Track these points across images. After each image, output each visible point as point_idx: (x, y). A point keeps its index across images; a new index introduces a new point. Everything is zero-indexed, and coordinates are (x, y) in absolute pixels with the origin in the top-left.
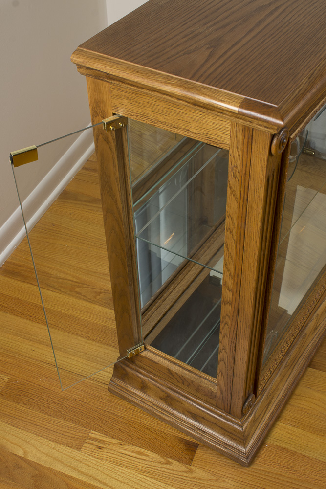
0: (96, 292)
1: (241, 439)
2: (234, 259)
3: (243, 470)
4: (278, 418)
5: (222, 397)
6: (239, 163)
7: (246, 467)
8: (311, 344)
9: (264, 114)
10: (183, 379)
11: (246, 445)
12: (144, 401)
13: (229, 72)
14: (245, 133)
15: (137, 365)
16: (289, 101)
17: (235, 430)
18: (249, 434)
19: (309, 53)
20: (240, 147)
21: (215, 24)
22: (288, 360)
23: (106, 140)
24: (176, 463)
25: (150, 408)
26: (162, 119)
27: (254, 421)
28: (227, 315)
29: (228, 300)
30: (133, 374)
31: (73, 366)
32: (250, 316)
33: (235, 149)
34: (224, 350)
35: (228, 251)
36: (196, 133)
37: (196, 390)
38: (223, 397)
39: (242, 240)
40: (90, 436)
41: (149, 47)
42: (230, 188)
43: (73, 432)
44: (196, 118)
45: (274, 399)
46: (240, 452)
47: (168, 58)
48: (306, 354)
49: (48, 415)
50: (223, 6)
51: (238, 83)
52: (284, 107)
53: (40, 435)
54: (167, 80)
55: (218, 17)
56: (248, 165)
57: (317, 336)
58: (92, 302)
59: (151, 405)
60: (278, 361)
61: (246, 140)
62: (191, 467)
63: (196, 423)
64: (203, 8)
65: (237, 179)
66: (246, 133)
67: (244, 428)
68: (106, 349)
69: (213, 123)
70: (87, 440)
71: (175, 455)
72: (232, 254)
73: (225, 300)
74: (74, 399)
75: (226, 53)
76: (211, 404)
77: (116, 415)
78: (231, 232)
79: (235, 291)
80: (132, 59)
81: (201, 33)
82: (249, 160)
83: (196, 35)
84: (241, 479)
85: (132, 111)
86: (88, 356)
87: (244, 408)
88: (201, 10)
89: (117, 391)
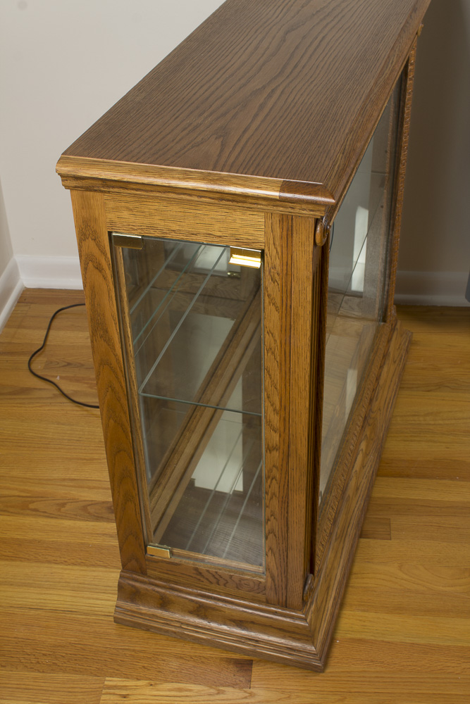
0: (58, 504)
1: (307, 636)
2: (278, 387)
3: (317, 678)
4: (342, 606)
5: (273, 587)
6: (278, 262)
7: (320, 672)
8: (356, 509)
9: (310, 194)
10: (217, 577)
11: (315, 643)
12: (167, 622)
13: (253, 159)
14: (283, 224)
15: (149, 577)
16: (332, 177)
17: (297, 627)
18: (315, 629)
19: (331, 130)
20: (277, 243)
21: (211, 114)
22: (337, 530)
23: (99, 268)
24: (230, 689)
25: (177, 630)
26: (175, 227)
27: (318, 610)
28: (274, 466)
29: (275, 445)
30: (147, 589)
31: (55, 602)
32: (305, 458)
33: (272, 247)
34: (273, 517)
35: (271, 378)
36: (220, 237)
37: (237, 587)
38: (275, 586)
39: (288, 359)
40: (106, 685)
41: (148, 145)
42: (268, 296)
43: (82, 686)
44: (220, 217)
45: (333, 581)
46: (309, 653)
47: (176, 153)
48: (354, 521)
49: (40, 672)
50: (211, 95)
51: (268, 167)
52: (330, 183)
53: (35, 700)
54: (186, 177)
55: (211, 106)
56: (289, 262)
57: (360, 498)
58: (56, 518)
59: (178, 625)
60: (328, 531)
61: (285, 233)
62: (252, 690)
63: (244, 632)
64: (189, 100)
65: (276, 283)
66: (285, 223)
67: (308, 621)
68: (94, 571)
69: (242, 220)
70: (104, 691)
71: (225, 680)
72: (275, 381)
73: (270, 445)
74: (70, 643)
75: (239, 140)
76: (259, 602)
77: (134, 650)
78: (273, 353)
79: (282, 430)
80: (135, 159)
81: (201, 124)
82: (289, 256)
83: (196, 127)
84: (318, 689)
85: (134, 224)
86: (72, 585)
87: (305, 593)
88: (187, 101)
89: (128, 619)
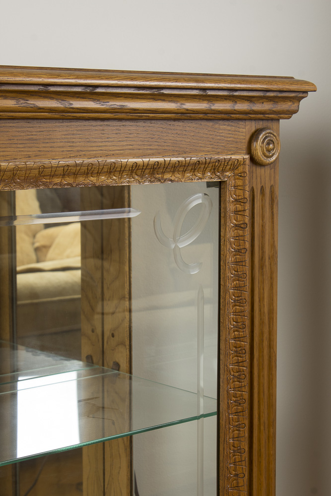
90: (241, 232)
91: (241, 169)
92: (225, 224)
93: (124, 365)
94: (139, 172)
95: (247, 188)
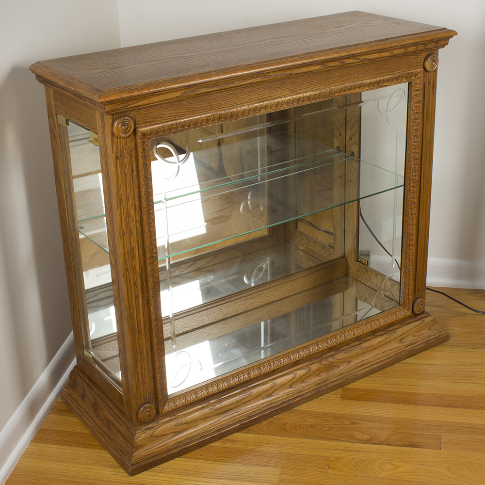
1: (132, 445)
6: (102, 143)
15: (85, 374)
36: (85, 122)
61: (102, 124)
66: (102, 117)
67: (136, 435)
90: (418, 105)
91: (419, 75)
92: (411, 101)
93: (356, 153)
94: (372, 85)
95: (422, 84)
